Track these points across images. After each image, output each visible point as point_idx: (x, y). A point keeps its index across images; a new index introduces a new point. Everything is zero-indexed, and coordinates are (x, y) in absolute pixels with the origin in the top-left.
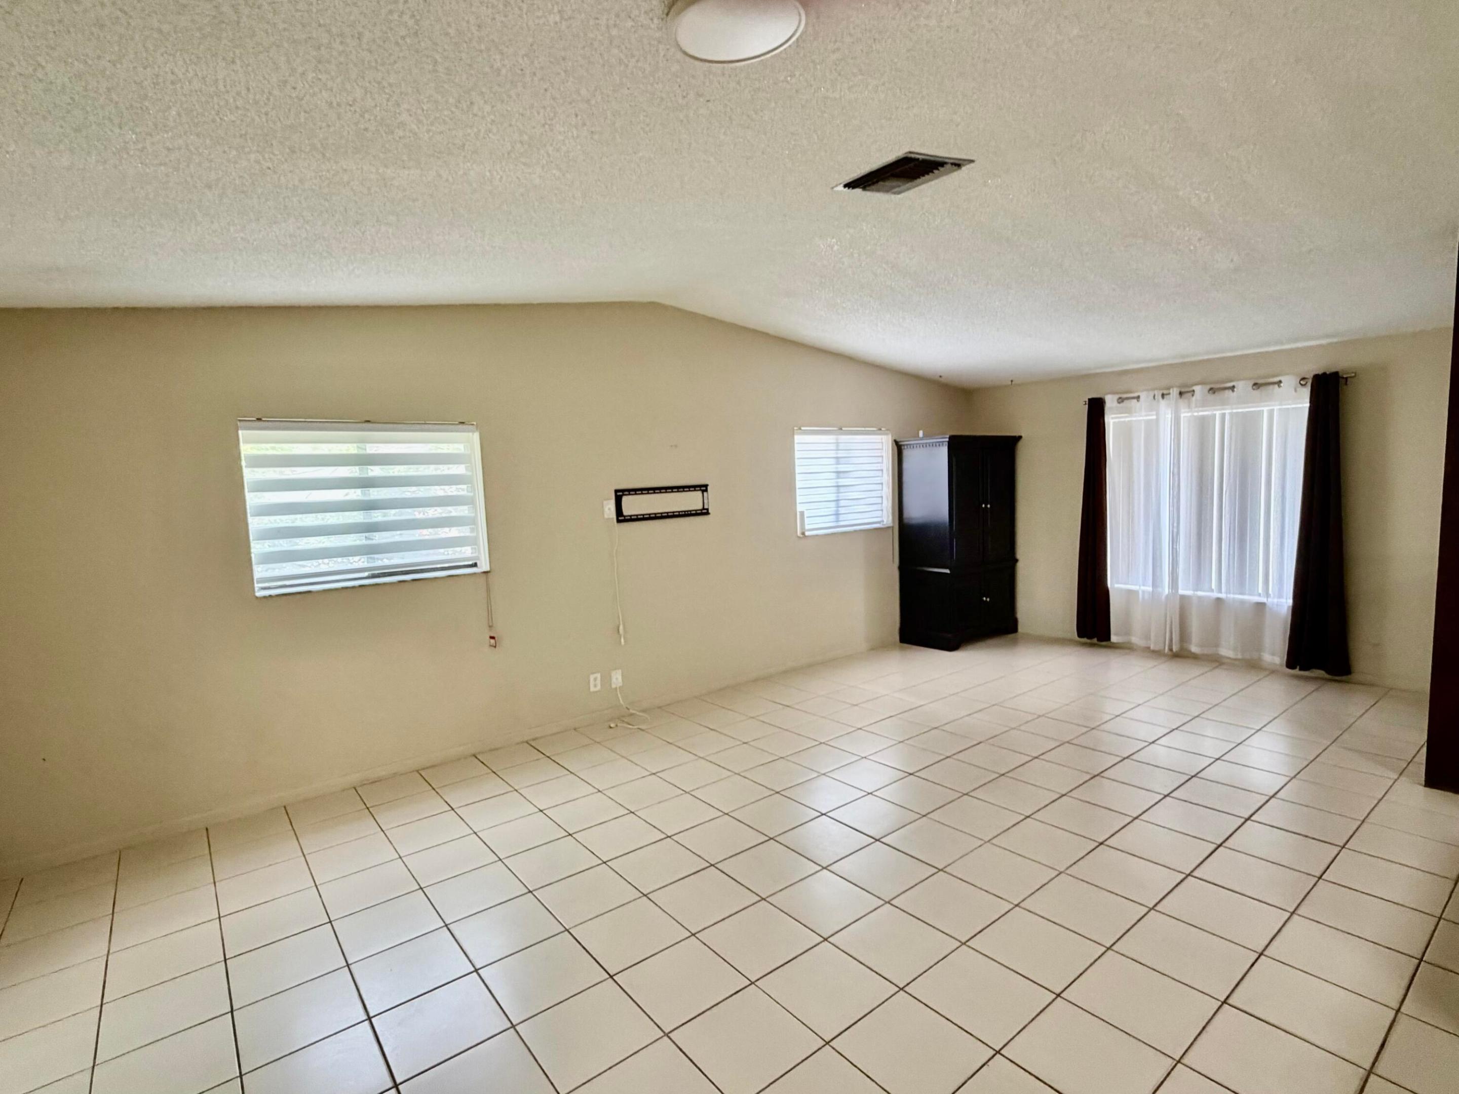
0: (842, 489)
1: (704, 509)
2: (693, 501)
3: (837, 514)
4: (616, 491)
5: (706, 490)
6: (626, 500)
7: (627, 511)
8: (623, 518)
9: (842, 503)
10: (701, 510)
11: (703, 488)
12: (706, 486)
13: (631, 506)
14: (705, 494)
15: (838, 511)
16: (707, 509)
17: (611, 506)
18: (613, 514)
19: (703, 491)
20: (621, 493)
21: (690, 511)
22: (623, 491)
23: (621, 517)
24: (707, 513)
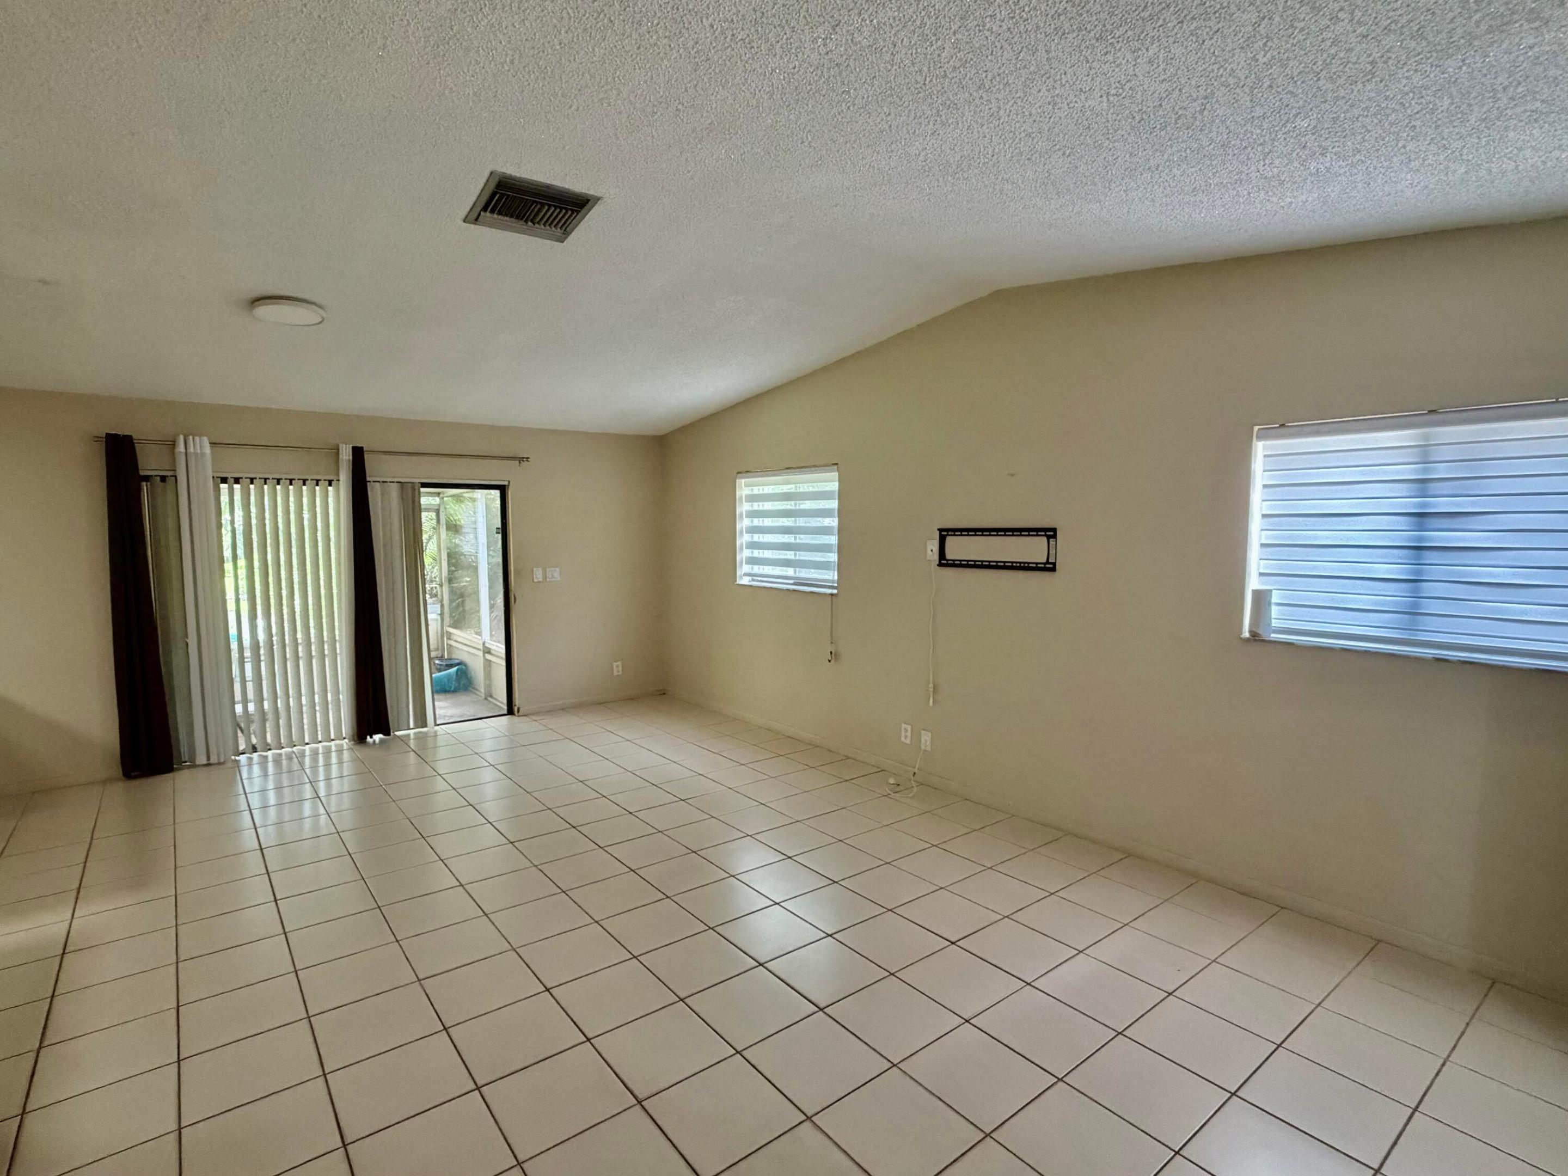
0: (1431, 557)
1: (1048, 562)
2: (1034, 550)
3: (1413, 612)
4: (941, 530)
5: (1055, 536)
6: (951, 541)
7: (950, 555)
8: (945, 562)
9: (1429, 589)
10: (1045, 564)
11: (1050, 533)
12: (1054, 530)
13: (958, 548)
14: (1052, 541)
15: (1415, 605)
16: (1054, 564)
17: (934, 546)
18: (936, 557)
19: (1049, 537)
20: (945, 533)
21: (1029, 563)
22: (947, 530)
23: (944, 561)
24: (1053, 569)
